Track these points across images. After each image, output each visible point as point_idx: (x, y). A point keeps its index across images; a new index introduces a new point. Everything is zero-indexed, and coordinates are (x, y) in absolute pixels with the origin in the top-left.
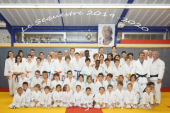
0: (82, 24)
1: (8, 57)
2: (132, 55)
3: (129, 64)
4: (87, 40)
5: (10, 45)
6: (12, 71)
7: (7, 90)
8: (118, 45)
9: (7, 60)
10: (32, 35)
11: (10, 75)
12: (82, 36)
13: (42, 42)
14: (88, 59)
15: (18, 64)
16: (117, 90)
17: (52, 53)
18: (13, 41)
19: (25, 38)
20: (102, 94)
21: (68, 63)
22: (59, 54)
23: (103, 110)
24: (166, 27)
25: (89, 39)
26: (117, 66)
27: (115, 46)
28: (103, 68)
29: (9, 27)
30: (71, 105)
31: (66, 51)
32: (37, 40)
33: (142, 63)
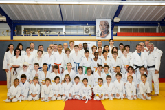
0: (80, 19)
1: (8, 50)
2: (129, 47)
3: (126, 55)
4: (85, 33)
5: (9, 38)
6: (11, 64)
7: (5, 83)
8: (115, 38)
9: (6, 53)
10: (32, 29)
11: (9, 68)
12: (80, 30)
13: (42, 35)
14: (86, 51)
15: (17, 57)
16: (117, 81)
17: (52, 45)
18: (13, 35)
19: (25, 32)
20: (100, 85)
21: (68, 55)
22: (59, 46)
23: (102, 102)
24: (158, 22)
25: (87, 32)
26: (115, 58)
27: (112, 39)
28: (102, 60)
29: (9, 21)
30: (70, 98)
31: (65, 44)
32: (37, 33)
33: (140, 54)
